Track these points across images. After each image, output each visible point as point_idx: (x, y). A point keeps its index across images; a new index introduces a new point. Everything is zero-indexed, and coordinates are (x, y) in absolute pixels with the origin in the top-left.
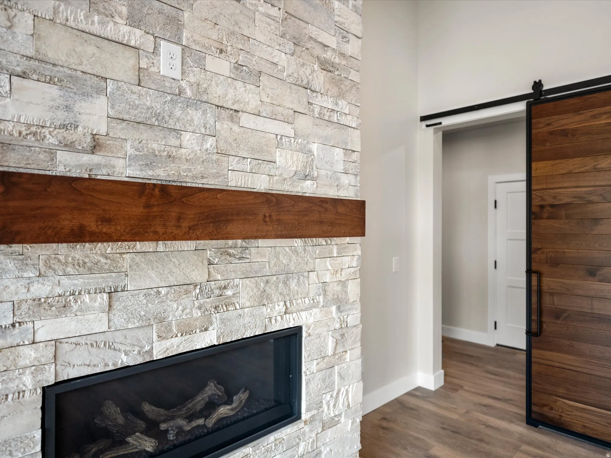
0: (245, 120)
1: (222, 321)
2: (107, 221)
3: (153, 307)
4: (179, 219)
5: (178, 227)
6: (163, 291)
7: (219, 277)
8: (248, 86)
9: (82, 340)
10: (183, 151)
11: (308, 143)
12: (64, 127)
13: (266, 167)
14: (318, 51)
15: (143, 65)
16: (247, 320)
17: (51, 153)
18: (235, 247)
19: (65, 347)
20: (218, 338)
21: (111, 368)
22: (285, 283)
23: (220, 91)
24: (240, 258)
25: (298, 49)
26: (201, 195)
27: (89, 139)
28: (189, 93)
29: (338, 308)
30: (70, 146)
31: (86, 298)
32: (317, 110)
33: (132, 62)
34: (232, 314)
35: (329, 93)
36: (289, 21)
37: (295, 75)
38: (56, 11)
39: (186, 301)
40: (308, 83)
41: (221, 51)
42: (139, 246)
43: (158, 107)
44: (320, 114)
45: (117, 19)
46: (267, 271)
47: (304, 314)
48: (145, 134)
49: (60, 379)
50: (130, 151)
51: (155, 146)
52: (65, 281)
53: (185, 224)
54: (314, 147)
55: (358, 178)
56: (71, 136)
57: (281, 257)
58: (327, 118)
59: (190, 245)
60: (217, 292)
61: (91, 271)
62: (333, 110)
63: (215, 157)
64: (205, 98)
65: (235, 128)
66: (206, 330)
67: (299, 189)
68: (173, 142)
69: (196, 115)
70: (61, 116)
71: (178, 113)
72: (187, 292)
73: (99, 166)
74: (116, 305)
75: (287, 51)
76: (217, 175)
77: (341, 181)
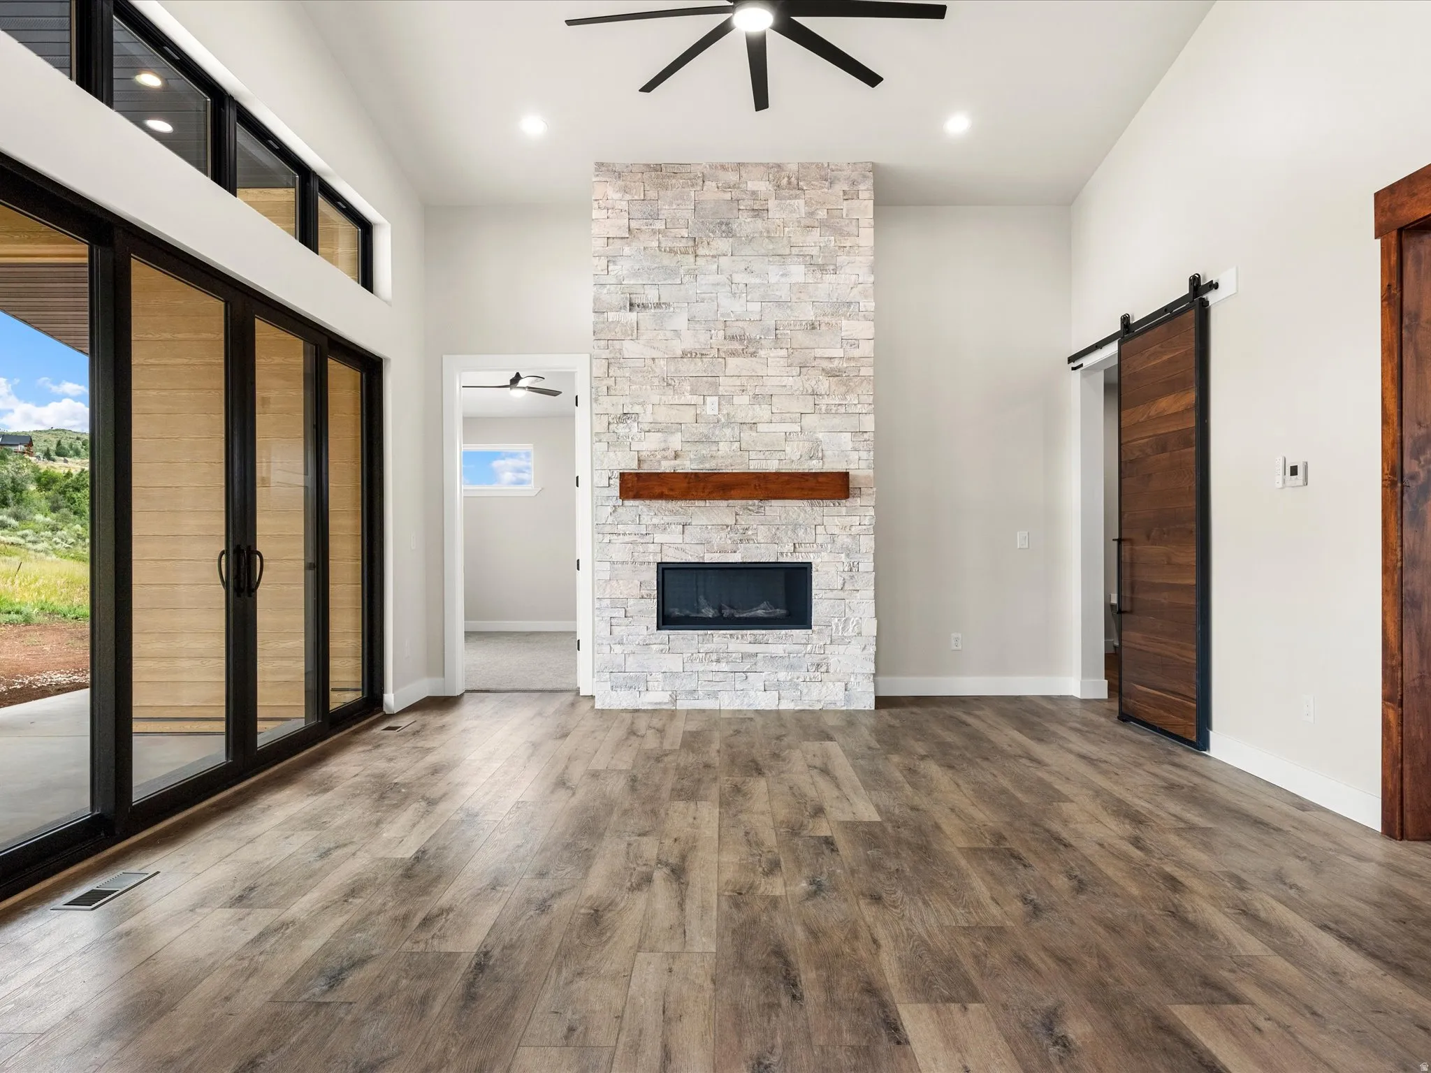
0: (760, 427)
1: (745, 549)
2: (672, 490)
3: (705, 535)
4: (704, 488)
5: (703, 492)
6: (710, 527)
7: (743, 523)
8: (763, 406)
9: (672, 545)
10: (720, 452)
11: (815, 433)
12: (664, 450)
13: (778, 455)
14: (826, 364)
15: (698, 412)
16: (763, 551)
17: (659, 462)
18: (754, 505)
19: (665, 547)
20: (742, 558)
21: (684, 561)
22: (794, 531)
23: (743, 415)
24: (757, 513)
25: (804, 370)
26: (715, 476)
27: (673, 453)
28: (723, 420)
29: (848, 555)
30: (665, 458)
31: (673, 526)
32: (824, 408)
33: (694, 412)
34: (751, 545)
35: (836, 393)
36: (796, 353)
37: (801, 389)
38: (660, 399)
39: (723, 534)
40: (813, 391)
41: (743, 391)
42: (697, 503)
43: (706, 432)
44: (826, 410)
45: (686, 394)
46: (777, 522)
47: (812, 555)
48: (700, 446)
49: (663, 561)
50: (692, 457)
51: (704, 452)
52: (665, 518)
53: (707, 491)
54: (820, 436)
55: (872, 453)
56: (666, 454)
57: (791, 514)
58: (833, 412)
59: (724, 503)
60: (741, 531)
61: (675, 514)
62: (839, 405)
63: (739, 453)
64: (733, 420)
65: (754, 434)
66: (735, 552)
67: (806, 467)
68: (715, 448)
69: (728, 431)
70: (663, 445)
71: (717, 433)
72: (722, 529)
73: (678, 466)
74: (686, 531)
75: (794, 374)
76: (742, 463)
77: (851, 457)
